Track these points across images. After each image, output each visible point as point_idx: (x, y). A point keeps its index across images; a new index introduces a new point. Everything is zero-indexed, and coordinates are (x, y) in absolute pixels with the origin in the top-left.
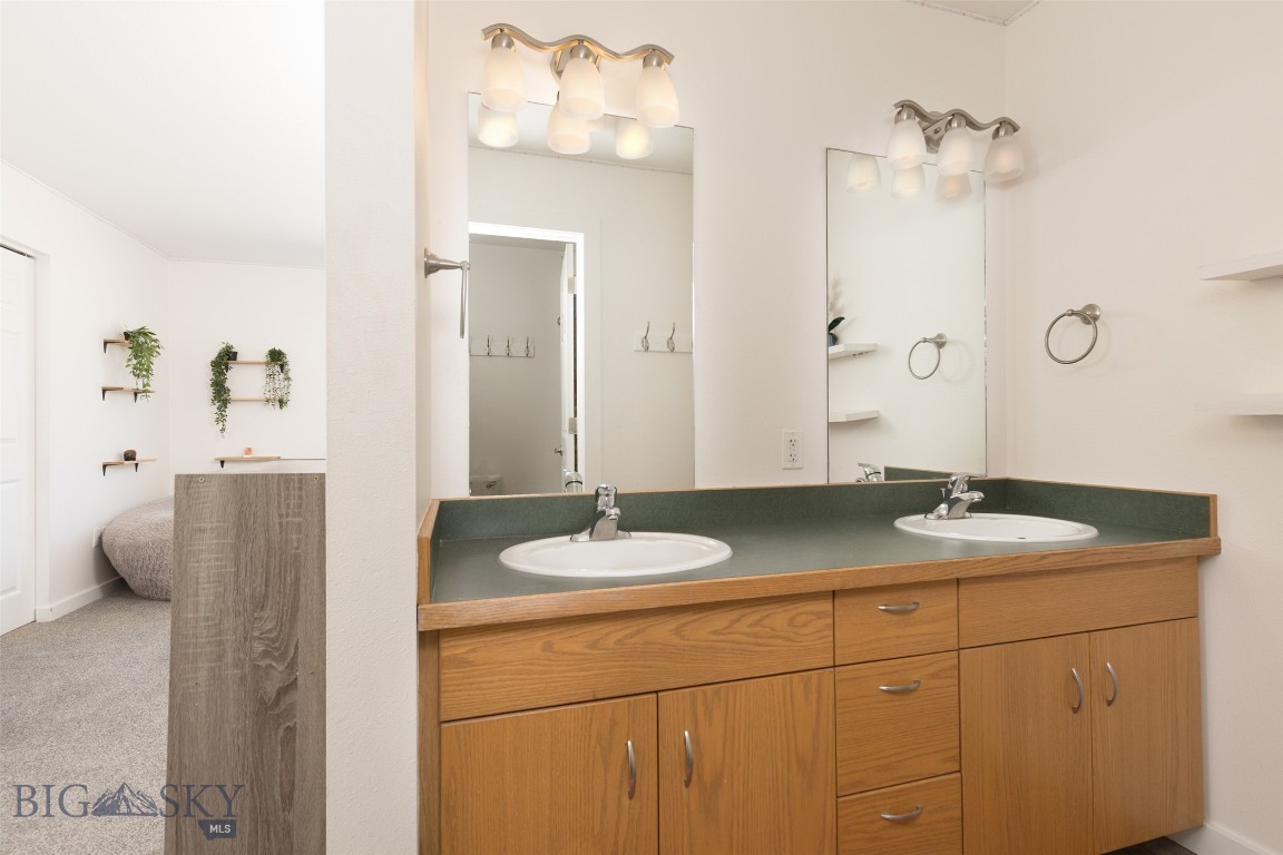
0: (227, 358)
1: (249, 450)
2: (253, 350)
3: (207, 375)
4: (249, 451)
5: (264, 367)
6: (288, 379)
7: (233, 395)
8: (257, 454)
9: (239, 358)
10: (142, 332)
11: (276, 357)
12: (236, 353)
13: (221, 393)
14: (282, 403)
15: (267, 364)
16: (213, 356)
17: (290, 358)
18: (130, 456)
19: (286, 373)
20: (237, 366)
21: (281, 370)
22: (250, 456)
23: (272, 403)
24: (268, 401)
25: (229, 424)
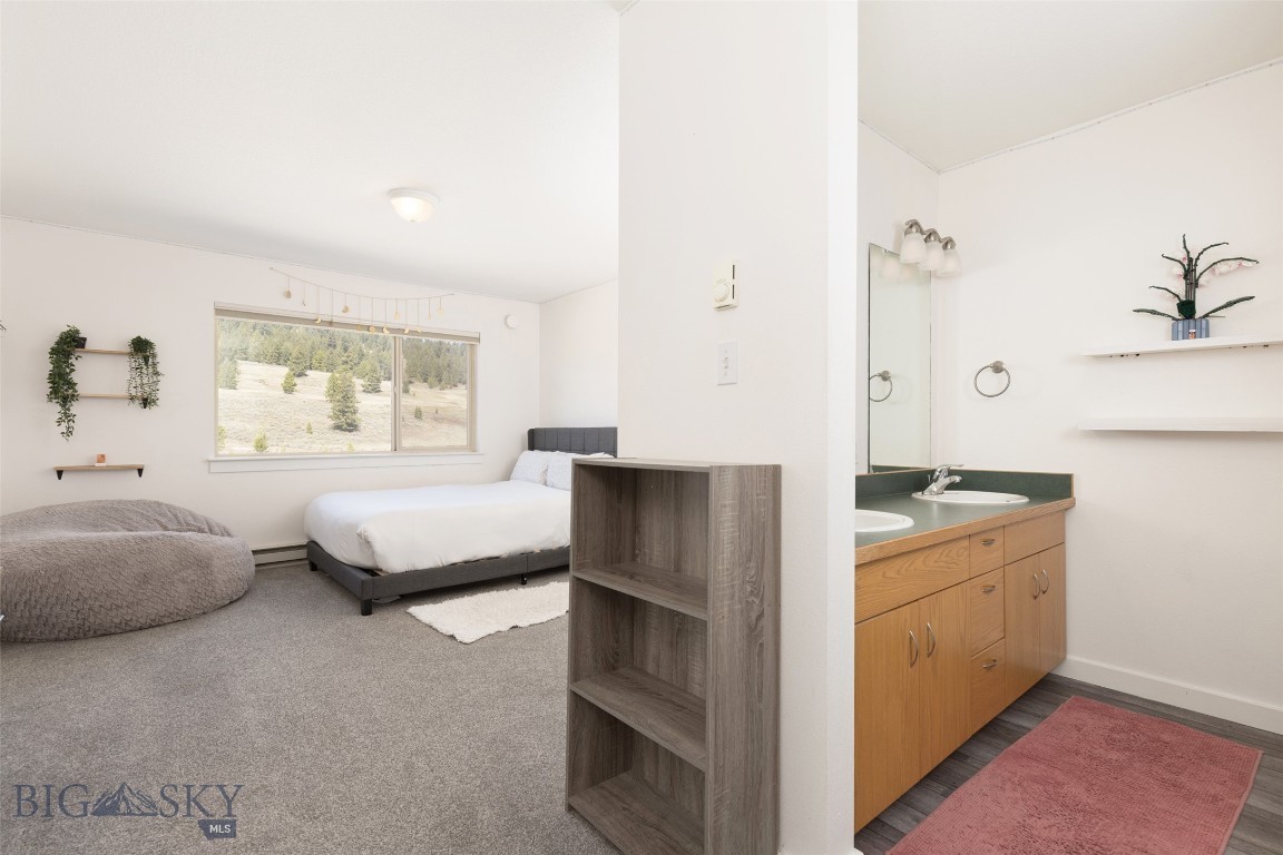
0: (71, 344)
1: (103, 456)
2: (107, 331)
4: (102, 458)
5: (127, 358)
6: (157, 374)
7: (81, 389)
8: (110, 462)
9: (89, 346)
11: (141, 348)
12: (85, 339)
13: (62, 388)
14: (147, 402)
15: (131, 354)
16: (52, 341)
17: (160, 350)
19: (154, 364)
20: (89, 355)
21: (146, 363)
22: (101, 464)
23: (137, 402)
24: (132, 398)
25: (77, 426)
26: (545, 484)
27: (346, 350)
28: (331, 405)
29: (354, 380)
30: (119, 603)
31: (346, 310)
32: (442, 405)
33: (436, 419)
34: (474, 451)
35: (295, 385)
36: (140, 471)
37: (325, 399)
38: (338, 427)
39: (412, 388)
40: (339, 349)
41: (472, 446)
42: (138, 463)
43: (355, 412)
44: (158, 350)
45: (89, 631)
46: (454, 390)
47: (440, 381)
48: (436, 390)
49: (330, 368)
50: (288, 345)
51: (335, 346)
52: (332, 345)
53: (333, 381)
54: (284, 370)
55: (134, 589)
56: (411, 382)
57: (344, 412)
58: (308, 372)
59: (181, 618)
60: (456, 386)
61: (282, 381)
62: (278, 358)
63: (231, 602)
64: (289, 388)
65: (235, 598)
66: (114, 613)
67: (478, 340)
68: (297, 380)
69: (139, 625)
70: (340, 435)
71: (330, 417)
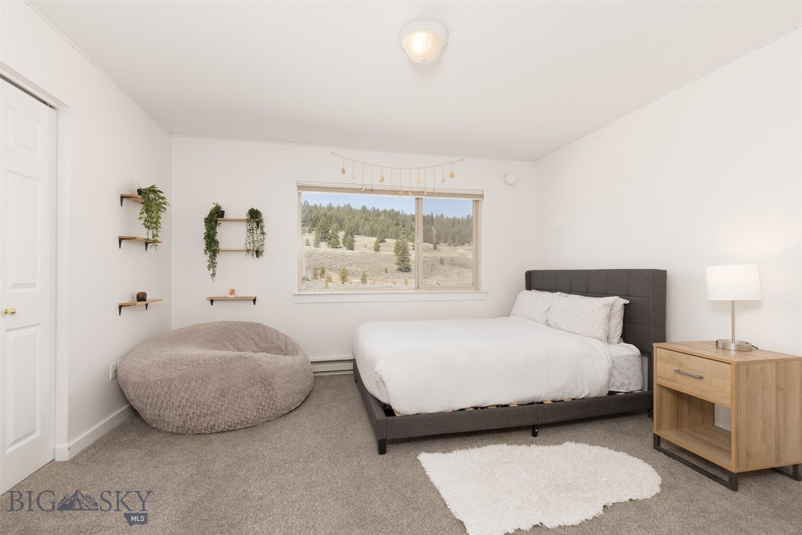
0: (216, 216)
2: (236, 209)
3: (202, 229)
4: (232, 292)
5: (245, 223)
6: (263, 233)
7: (221, 246)
8: (238, 294)
9: (226, 216)
10: (152, 190)
11: (254, 215)
12: (223, 212)
13: (212, 245)
14: (258, 253)
15: (247, 221)
16: (206, 214)
17: (265, 217)
18: (141, 297)
19: (262, 228)
20: (225, 222)
21: (258, 226)
22: (233, 296)
23: (250, 253)
24: (248, 251)
25: (218, 270)
26: (547, 323)
27: (404, 226)
28: (397, 257)
29: (408, 243)
30: (205, 412)
31: (382, 180)
32: (455, 256)
33: (451, 264)
34: (478, 290)
35: (379, 247)
36: (254, 301)
37: (393, 253)
38: (400, 270)
39: (438, 247)
40: (401, 226)
41: (475, 285)
42: (253, 295)
43: (408, 261)
44: (264, 217)
45: (189, 430)
46: (463, 247)
47: (454, 242)
48: (452, 247)
49: (397, 237)
50: (377, 225)
51: (399, 225)
52: (397, 224)
53: (397, 244)
54: (374, 239)
55: (216, 401)
56: (438, 243)
57: (403, 261)
58: (386, 240)
59: (250, 427)
60: (463, 244)
61: (373, 245)
62: (372, 234)
63: (290, 411)
64: (377, 249)
65: (293, 408)
66: (202, 419)
67: (482, 196)
68: (381, 244)
69: (220, 429)
70: (401, 274)
71: (396, 264)
